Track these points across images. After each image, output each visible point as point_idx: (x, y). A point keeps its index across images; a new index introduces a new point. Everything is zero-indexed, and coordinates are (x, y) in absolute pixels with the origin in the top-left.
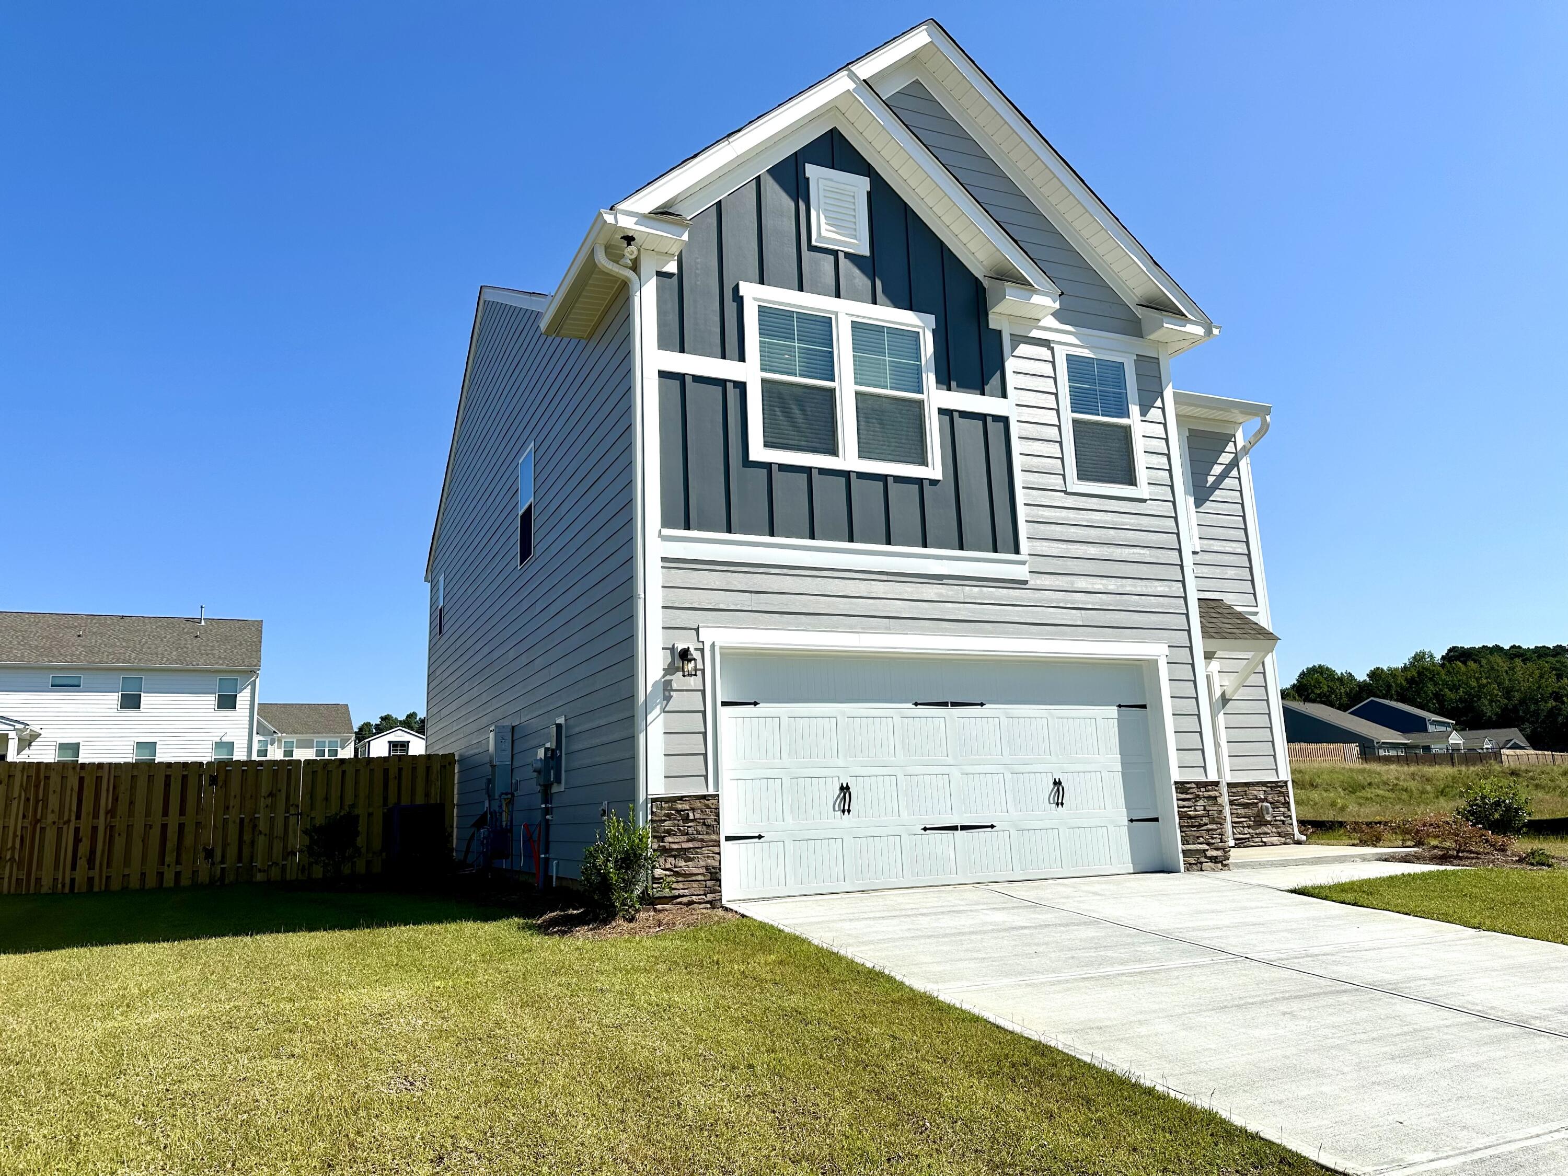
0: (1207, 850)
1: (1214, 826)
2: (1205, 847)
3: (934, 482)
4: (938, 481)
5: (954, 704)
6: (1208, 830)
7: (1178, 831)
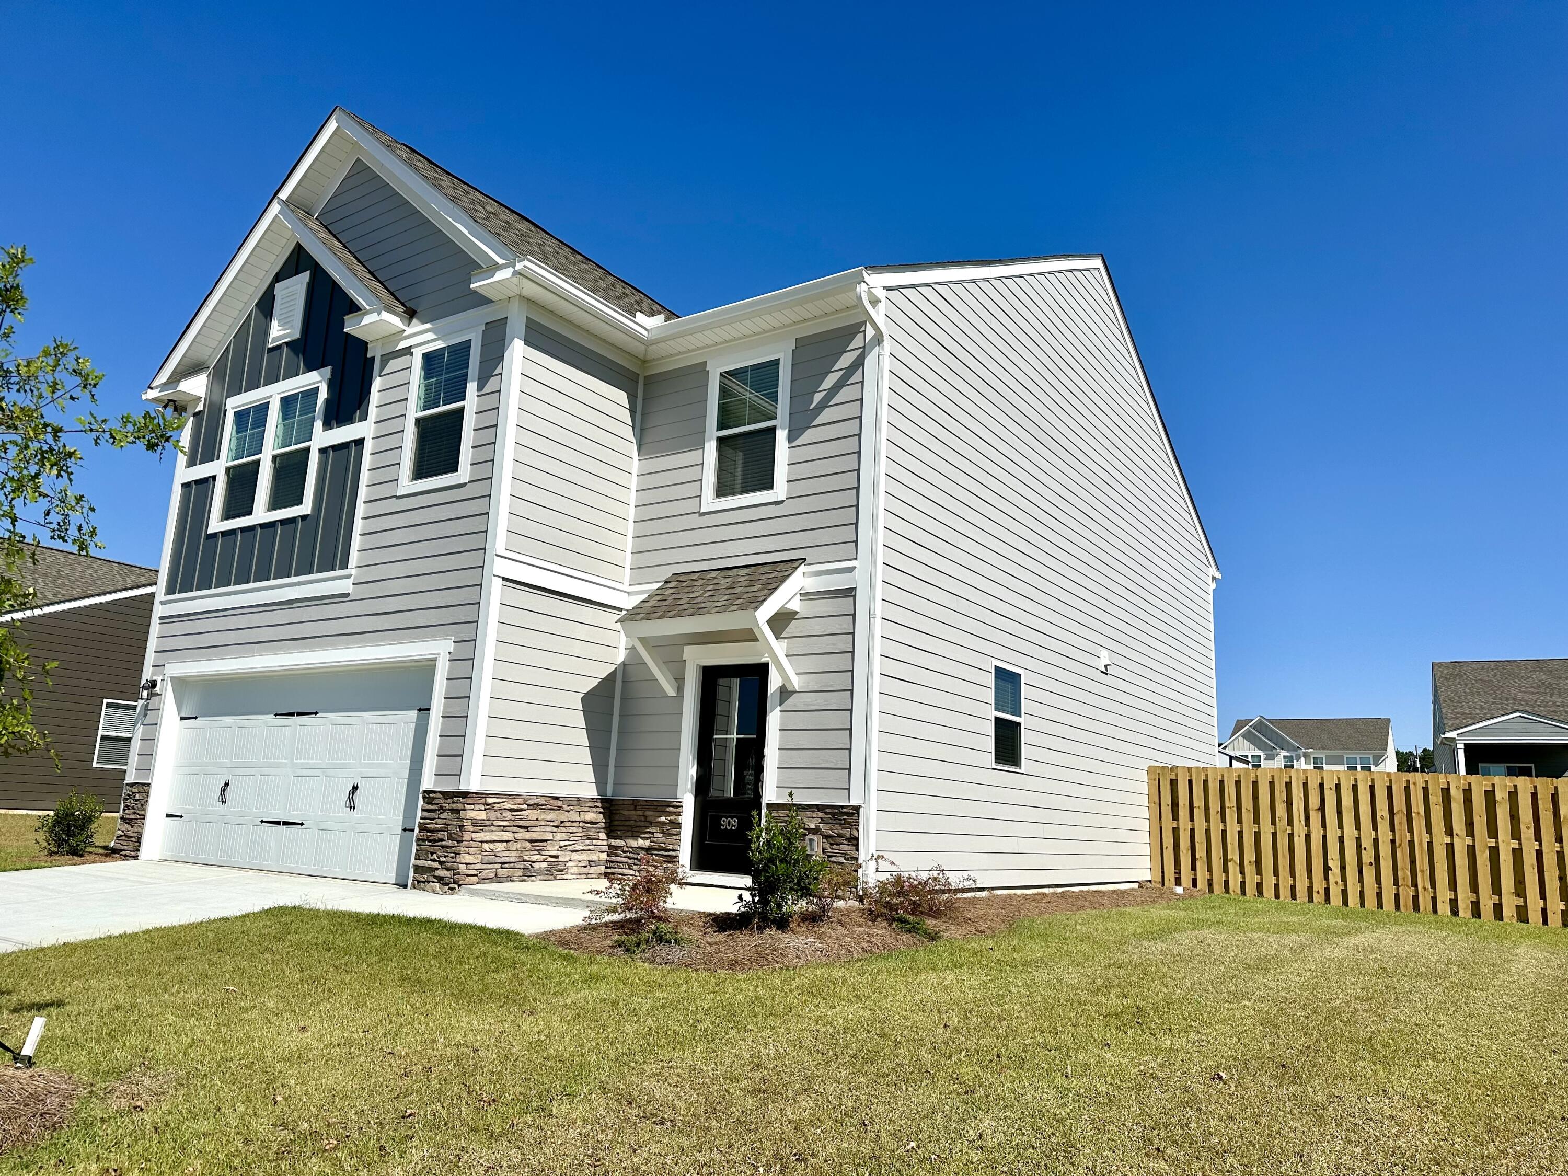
0: (437, 869)
1: (450, 843)
2: (436, 865)
3: (304, 518)
4: (308, 515)
5: (299, 714)
6: (443, 847)
7: (415, 844)
